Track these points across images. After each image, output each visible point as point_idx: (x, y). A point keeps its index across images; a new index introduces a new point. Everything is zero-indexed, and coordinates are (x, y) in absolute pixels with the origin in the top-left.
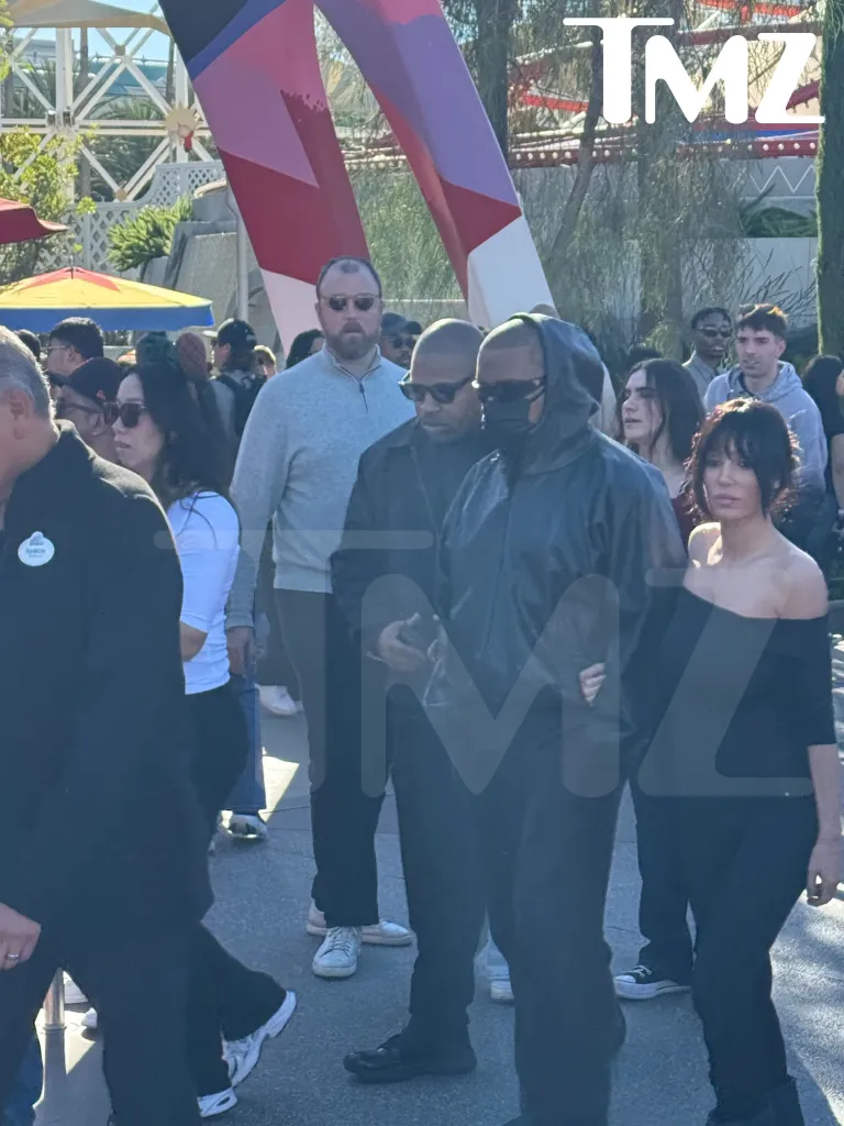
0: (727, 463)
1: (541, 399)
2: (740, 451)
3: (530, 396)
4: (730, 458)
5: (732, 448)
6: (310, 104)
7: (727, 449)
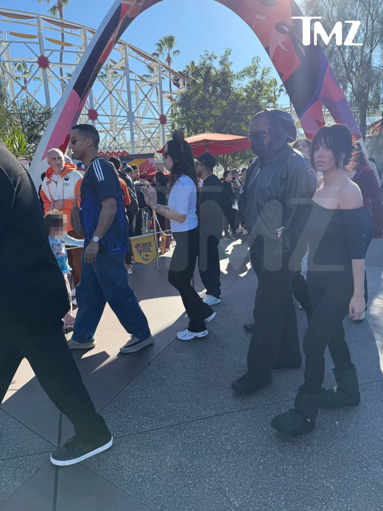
0: (321, 148)
1: (269, 136)
2: (326, 142)
3: (264, 136)
4: (322, 146)
5: (323, 142)
6: (321, 121)
7: (320, 142)
